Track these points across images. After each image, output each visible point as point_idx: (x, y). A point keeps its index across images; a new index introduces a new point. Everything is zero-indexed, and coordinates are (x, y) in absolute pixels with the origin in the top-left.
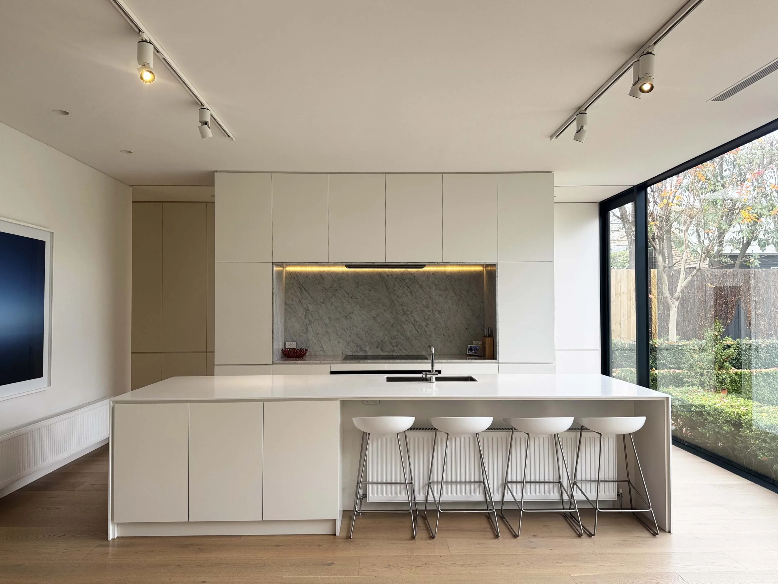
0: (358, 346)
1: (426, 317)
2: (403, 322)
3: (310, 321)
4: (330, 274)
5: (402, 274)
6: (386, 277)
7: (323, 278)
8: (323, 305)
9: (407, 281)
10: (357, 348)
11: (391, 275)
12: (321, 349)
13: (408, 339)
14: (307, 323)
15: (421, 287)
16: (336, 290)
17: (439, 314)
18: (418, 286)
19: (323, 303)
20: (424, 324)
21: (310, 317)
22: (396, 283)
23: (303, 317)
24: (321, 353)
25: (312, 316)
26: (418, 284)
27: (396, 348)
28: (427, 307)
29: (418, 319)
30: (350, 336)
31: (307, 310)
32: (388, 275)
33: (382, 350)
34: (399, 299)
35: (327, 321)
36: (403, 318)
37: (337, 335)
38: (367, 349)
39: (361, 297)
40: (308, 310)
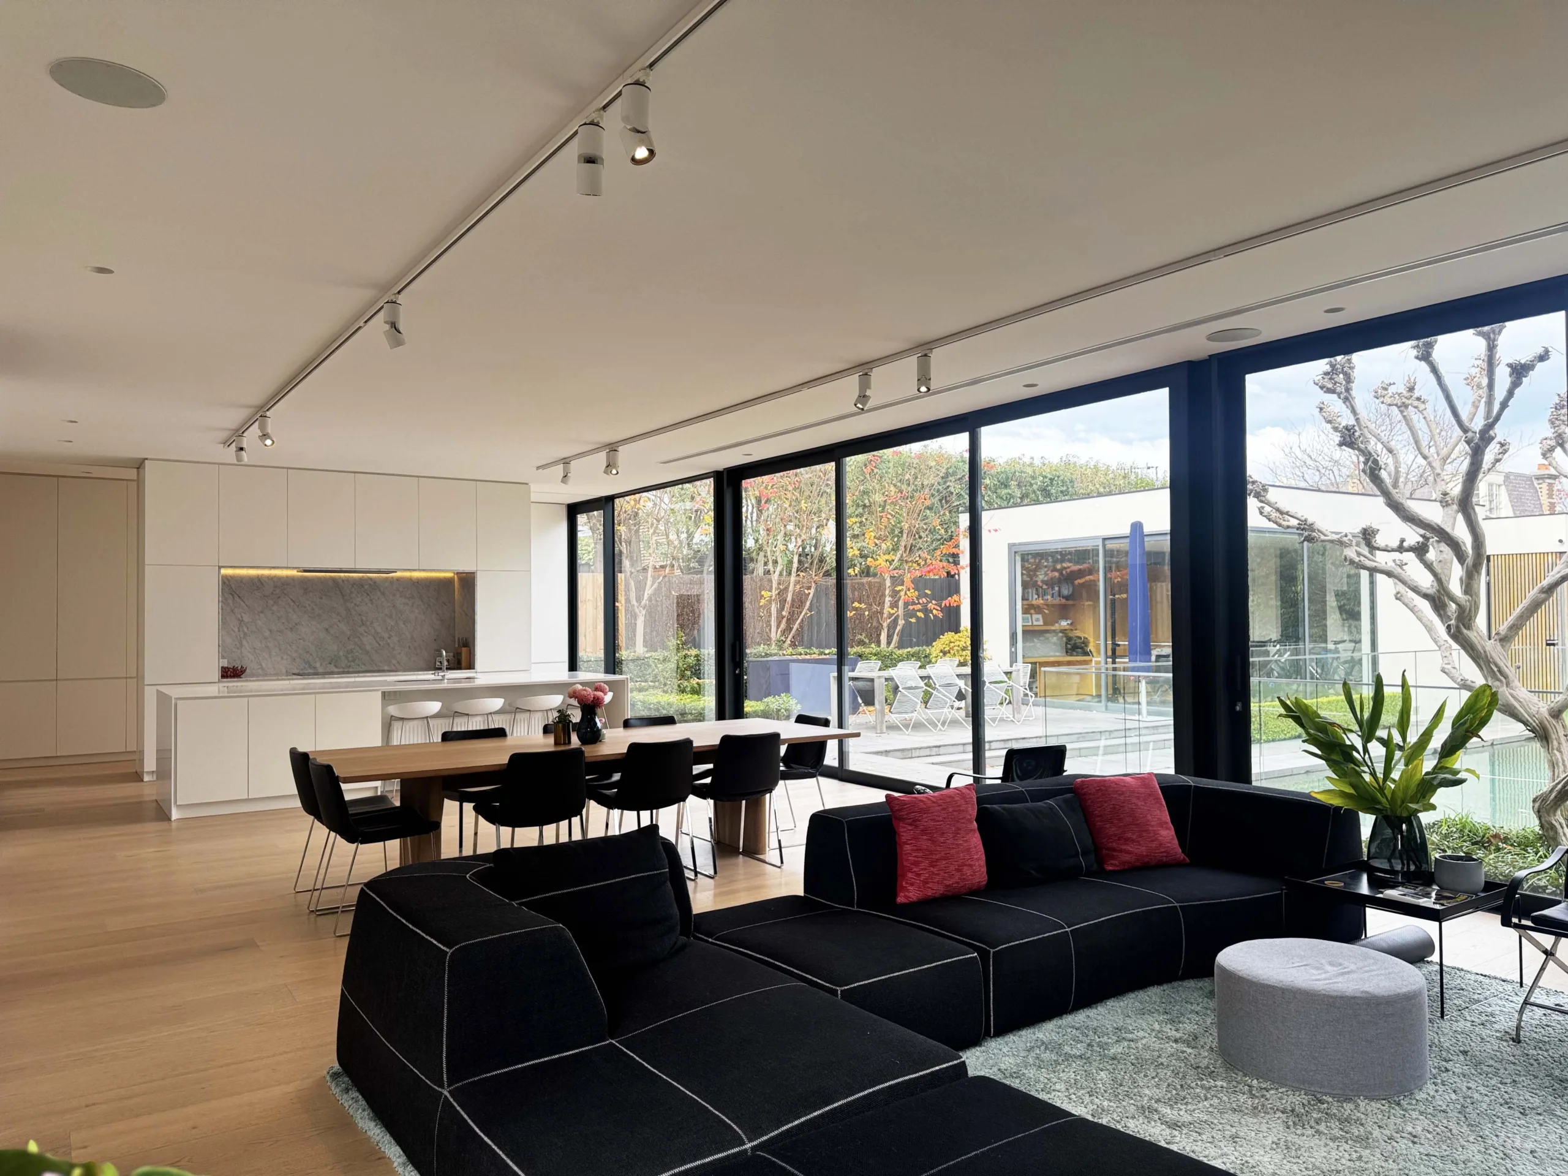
0: (308, 663)
1: (389, 628)
2: (362, 634)
3: (245, 634)
4: (271, 578)
5: (361, 579)
6: (341, 583)
7: (262, 583)
8: (261, 615)
9: (366, 587)
10: (304, 665)
11: (348, 580)
12: (260, 667)
13: (367, 653)
14: (242, 636)
15: (383, 594)
16: (279, 597)
17: (404, 624)
18: (379, 593)
19: (262, 612)
20: (386, 636)
21: (246, 630)
22: (353, 590)
23: (236, 630)
24: (260, 671)
25: (248, 628)
26: (380, 591)
27: (352, 664)
28: (390, 617)
29: (379, 630)
30: (296, 651)
31: (241, 621)
32: (343, 581)
33: (335, 666)
34: (357, 608)
35: (267, 634)
36: (362, 630)
37: (280, 650)
38: (318, 665)
39: (309, 605)
40: (243, 620)
